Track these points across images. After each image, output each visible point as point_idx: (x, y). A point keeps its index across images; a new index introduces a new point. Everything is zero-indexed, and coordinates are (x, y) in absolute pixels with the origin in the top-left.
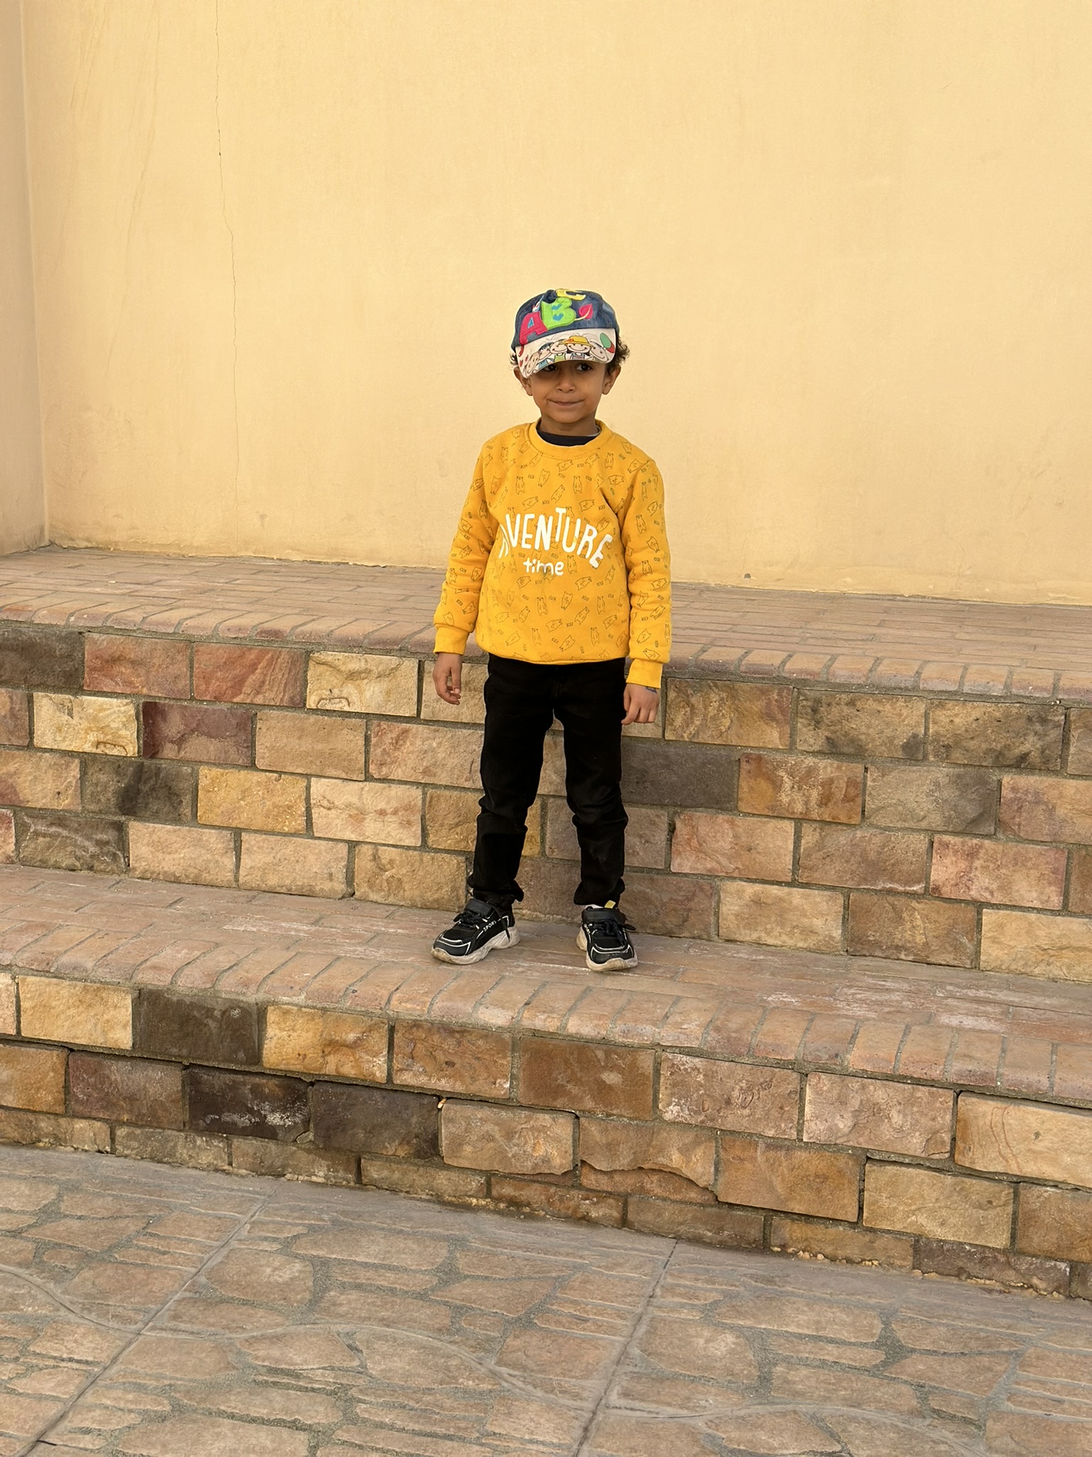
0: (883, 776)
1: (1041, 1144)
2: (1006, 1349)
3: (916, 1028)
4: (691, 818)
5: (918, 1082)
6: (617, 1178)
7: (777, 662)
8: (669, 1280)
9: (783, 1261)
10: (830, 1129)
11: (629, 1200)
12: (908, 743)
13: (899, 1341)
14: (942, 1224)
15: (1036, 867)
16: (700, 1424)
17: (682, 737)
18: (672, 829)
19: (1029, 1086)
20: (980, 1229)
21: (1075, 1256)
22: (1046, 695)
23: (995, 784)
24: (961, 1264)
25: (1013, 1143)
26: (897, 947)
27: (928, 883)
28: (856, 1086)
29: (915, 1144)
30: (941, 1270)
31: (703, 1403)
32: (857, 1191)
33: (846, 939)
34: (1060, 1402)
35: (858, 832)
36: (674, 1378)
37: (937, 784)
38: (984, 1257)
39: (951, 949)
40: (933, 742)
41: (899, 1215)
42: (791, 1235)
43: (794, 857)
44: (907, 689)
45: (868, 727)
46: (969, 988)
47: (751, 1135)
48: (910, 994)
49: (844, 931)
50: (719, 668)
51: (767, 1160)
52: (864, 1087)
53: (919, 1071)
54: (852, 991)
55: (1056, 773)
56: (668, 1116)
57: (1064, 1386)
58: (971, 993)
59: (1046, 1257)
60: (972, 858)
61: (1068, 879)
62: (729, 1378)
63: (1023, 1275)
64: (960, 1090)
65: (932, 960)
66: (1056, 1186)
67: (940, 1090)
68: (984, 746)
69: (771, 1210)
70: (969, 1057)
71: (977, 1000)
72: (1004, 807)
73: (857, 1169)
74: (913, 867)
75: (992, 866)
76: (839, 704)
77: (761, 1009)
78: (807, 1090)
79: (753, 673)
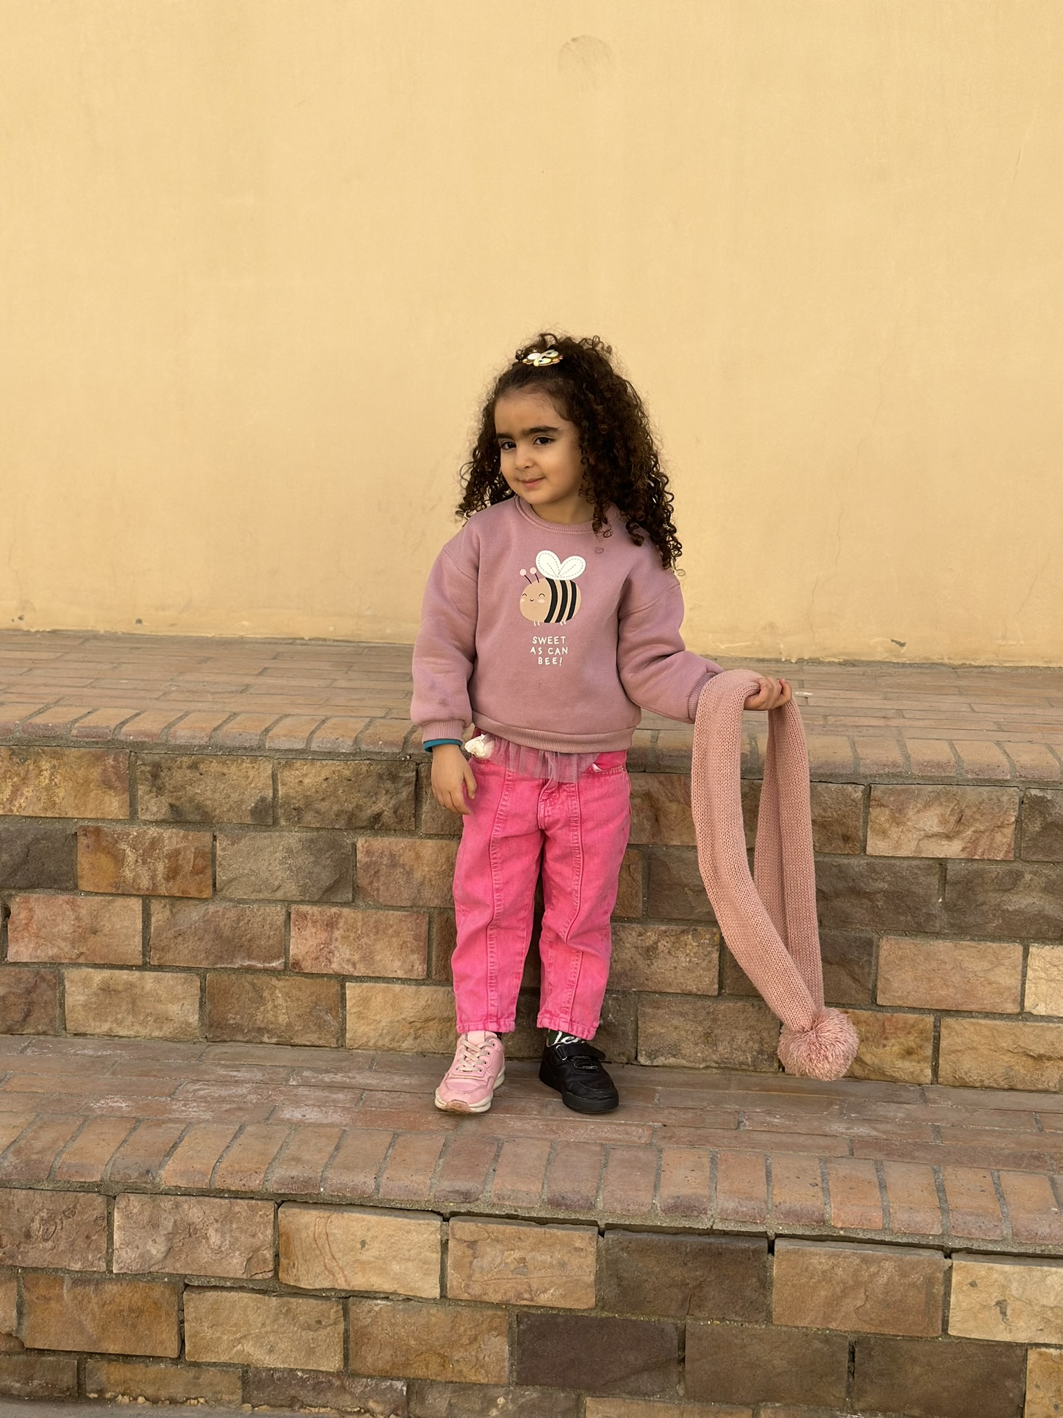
0: (233, 844)
1: (368, 1253)
3: (250, 1129)
4: (27, 901)
5: (236, 1195)
7: (113, 725)
9: (98, 1409)
10: (141, 1256)
12: (256, 807)
14: (271, 1351)
15: (397, 934)
17: (11, 811)
18: (7, 913)
19: (354, 1189)
20: (311, 1352)
21: (410, 1373)
22: (396, 750)
23: (350, 846)
24: (293, 1393)
25: (339, 1255)
26: (260, 1031)
27: (287, 958)
28: (169, 1205)
29: (235, 1266)
30: (273, 1402)
32: (176, 1322)
33: (203, 1025)
35: (210, 906)
37: (289, 851)
38: (317, 1383)
39: (314, 1028)
40: (285, 803)
41: (224, 1346)
42: (108, 1378)
43: (144, 938)
44: (252, 749)
45: (214, 792)
46: (327, 1071)
47: (56, 1270)
48: (259, 1085)
49: (201, 1019)
50: (48, 733)
51: (75, 1298)
52: (177, 1206)
53: (238, 1181)
54: (196, 1087)
55: (411, 833)
58: (327, 1078)
59: (381, 1377)
60: (332, 928)
61: (429, 946)
63: (360, 1398)
64: (282, 1201)
65: (296, 1041)
66: (387, 1298)
67: (259, 1202)
68: (335, 808)
69: (84, 1352)
70: (297, 1160)
71: (331, 1087)
72: (360, 872)
73: (174, 1299)
74: (271, 942)
75: (353, 935)
76: (180, 768)
77: (81, 1119)
78: (116, 1215)
79: (85, 736)
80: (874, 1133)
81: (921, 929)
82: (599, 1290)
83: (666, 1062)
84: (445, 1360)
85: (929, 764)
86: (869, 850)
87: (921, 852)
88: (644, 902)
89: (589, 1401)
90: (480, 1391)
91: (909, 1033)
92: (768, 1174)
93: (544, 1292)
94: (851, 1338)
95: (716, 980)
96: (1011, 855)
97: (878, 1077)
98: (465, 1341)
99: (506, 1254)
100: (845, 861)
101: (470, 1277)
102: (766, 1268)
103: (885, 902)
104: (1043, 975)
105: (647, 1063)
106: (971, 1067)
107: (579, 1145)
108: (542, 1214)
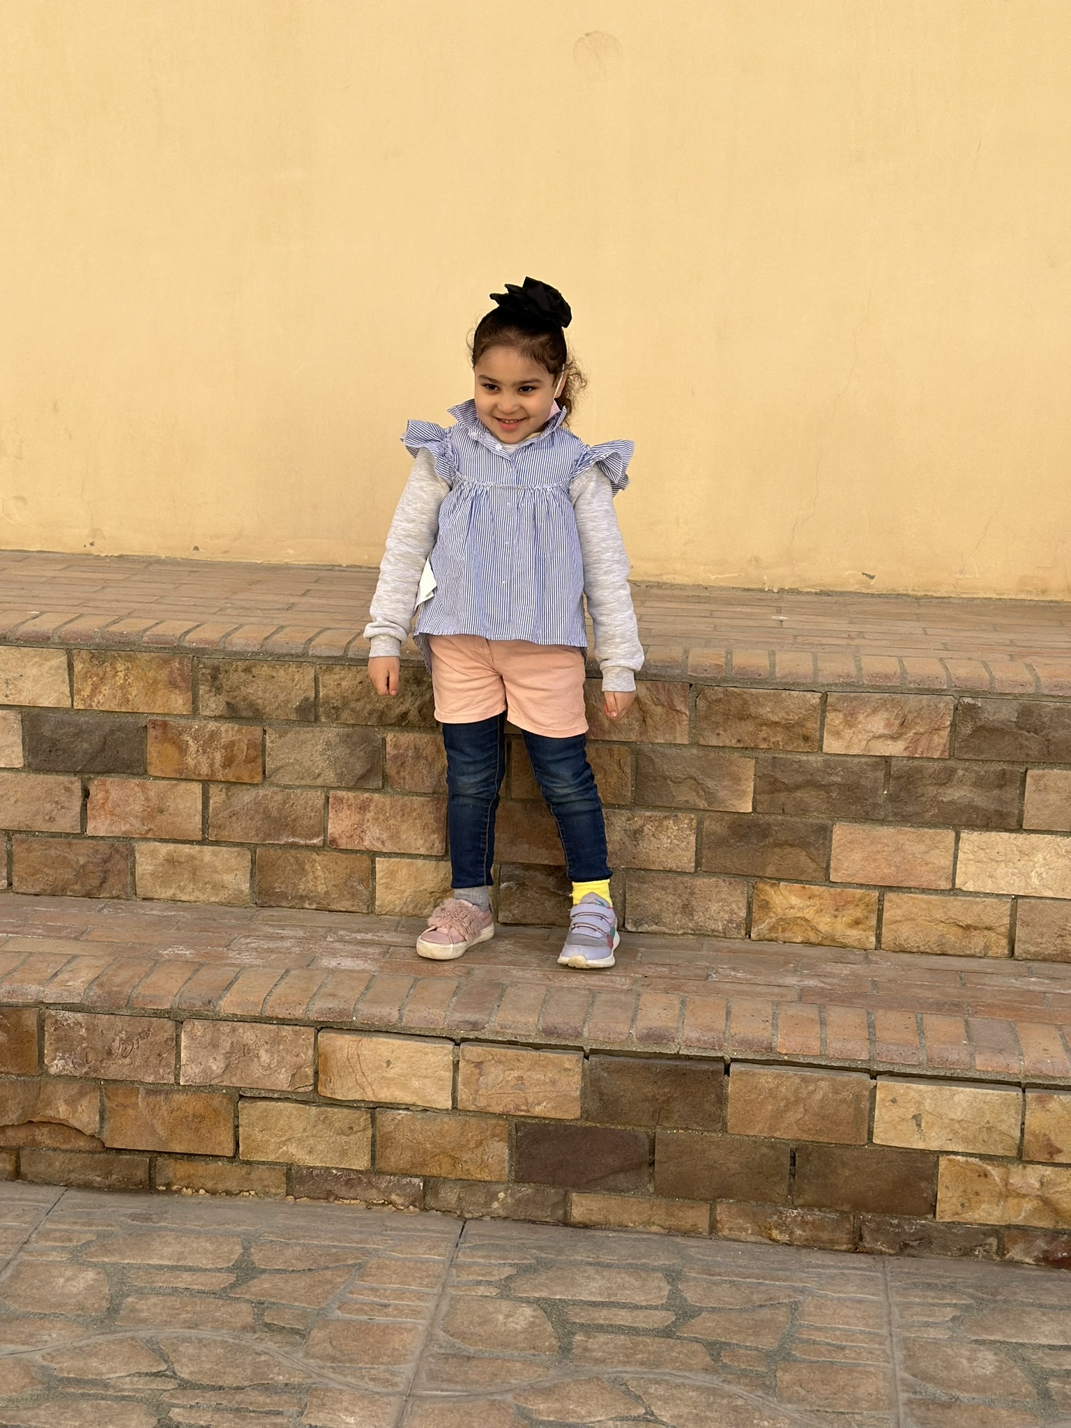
0: (280, 737)
1: (393, 1071)
2: (350, 1262)
3: (293, 972)
4: (104, 784)
5: (283, 1022)
6: (10, 1133)
7: (178, 633)
8: (49, 1226)
9: (166, 1198)
10: (204, 1071)
11: (24, 1153)
12: (300, 706)
13: (253, 1263)
14: (310, 1152)
15: (420, 816)
16: (37, 1357)
17: (91, 706)
18: (86, 794)
19: (381, 1019)
20: (344, 1153)
21: (426, 1172)
23: (380, 741)
24: (329, 1188)
25: (368, 1073)
26: (302, 898)
27: (325, 836)
28: (227, 1029)
29: (282, 1080)
30: (312, 1194)
31: (46, 1338)
32: (232, 1127)
33: (254, 892)
34: (386, 1306)
35: (260, 791)
36: (26, 1316)
37: (328, 744)
38: (349, 1180)
39: (348, 897)
40: (325, 703)
41: (272, 1147)
42: (175, 1174)
43: (203, 817)
44: (297, 656)
45: (264, 692)
46: (359, 931)
47: (131, 1082)
48: (300, 941)
49: (251, 885)
50: (123, 640)
51: (148, 1105)
52: (234, 1030)
53: (284, 1011)
54: (248, 941)
55: (433, 730)
56: (53, 1070)
57: (393, 1290)
58: (359, 936)
59: (403, 1174)
60: (364, 810)
62: (79, 1312)
63: (384, 1192)
64: (321, 1027)
65: (333, 907)
66: (408, 1109)
67: (302, 1028)
68: (369, 707)
69: (155, 1151)
70: (333, 995)
71: (363, 943)
72: (389, 763)
73: (231, 1107)
74: (312, 822)
75: (382, 817)
76: (236, 671)
77: (152, 963)
78: (183, 1036)
79: (157, 643)
80: (822, 985)
81: (867, 817)
82: (583, 1104)
83: (649, 929)
84: (455, 1161)
85: (878, 675)
86: (825, 749)
87: (869, 751)
88: (632, 791)
89: (574, 1196)
90: (484, 1187)
91: (857, 905)
92: (728, 1013)
93: (539, 1104)
94: (793, 1145)
95: (693, 860)
96: (947, 754)
97: (829, 943)
98: (472, 1144)
99: (507, 1073)
100: (804, 758)
101: (477, 1091)
102: (722, 1086)
103: (839, 794)
104: (971, 857)
105: (633, 930)
106: (906, 934)
107: (570, 989)
108: (538, 1041)
